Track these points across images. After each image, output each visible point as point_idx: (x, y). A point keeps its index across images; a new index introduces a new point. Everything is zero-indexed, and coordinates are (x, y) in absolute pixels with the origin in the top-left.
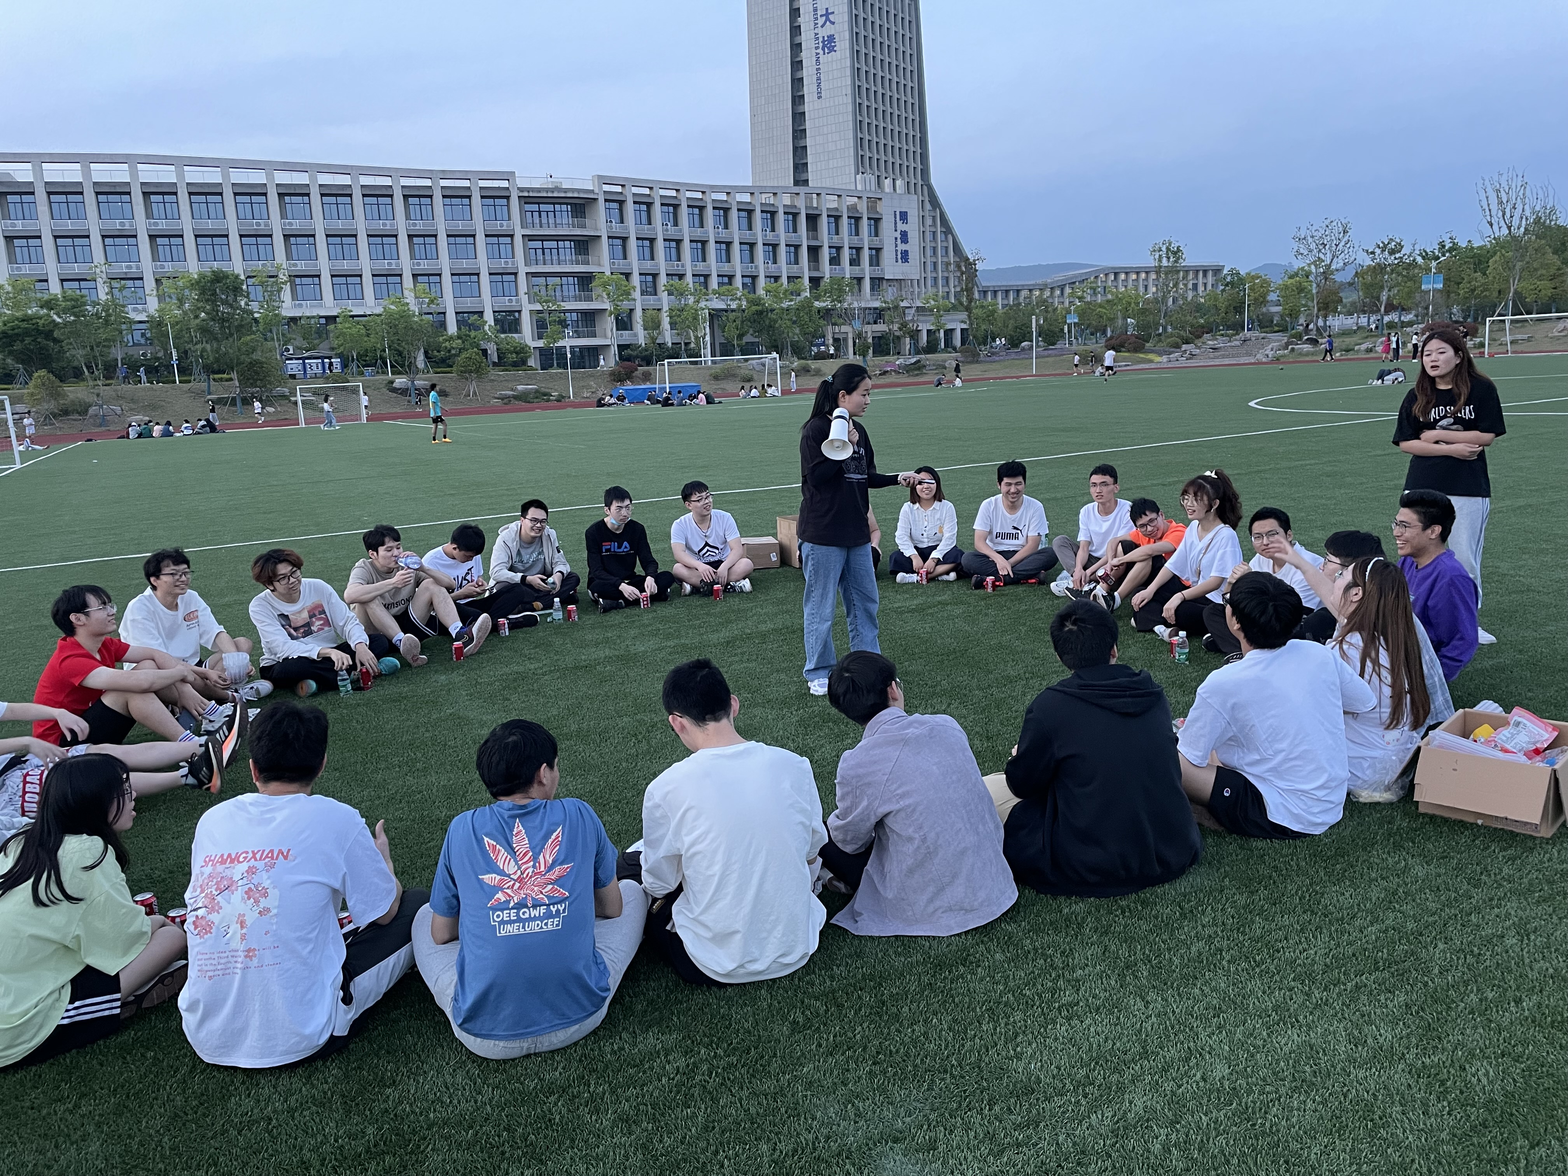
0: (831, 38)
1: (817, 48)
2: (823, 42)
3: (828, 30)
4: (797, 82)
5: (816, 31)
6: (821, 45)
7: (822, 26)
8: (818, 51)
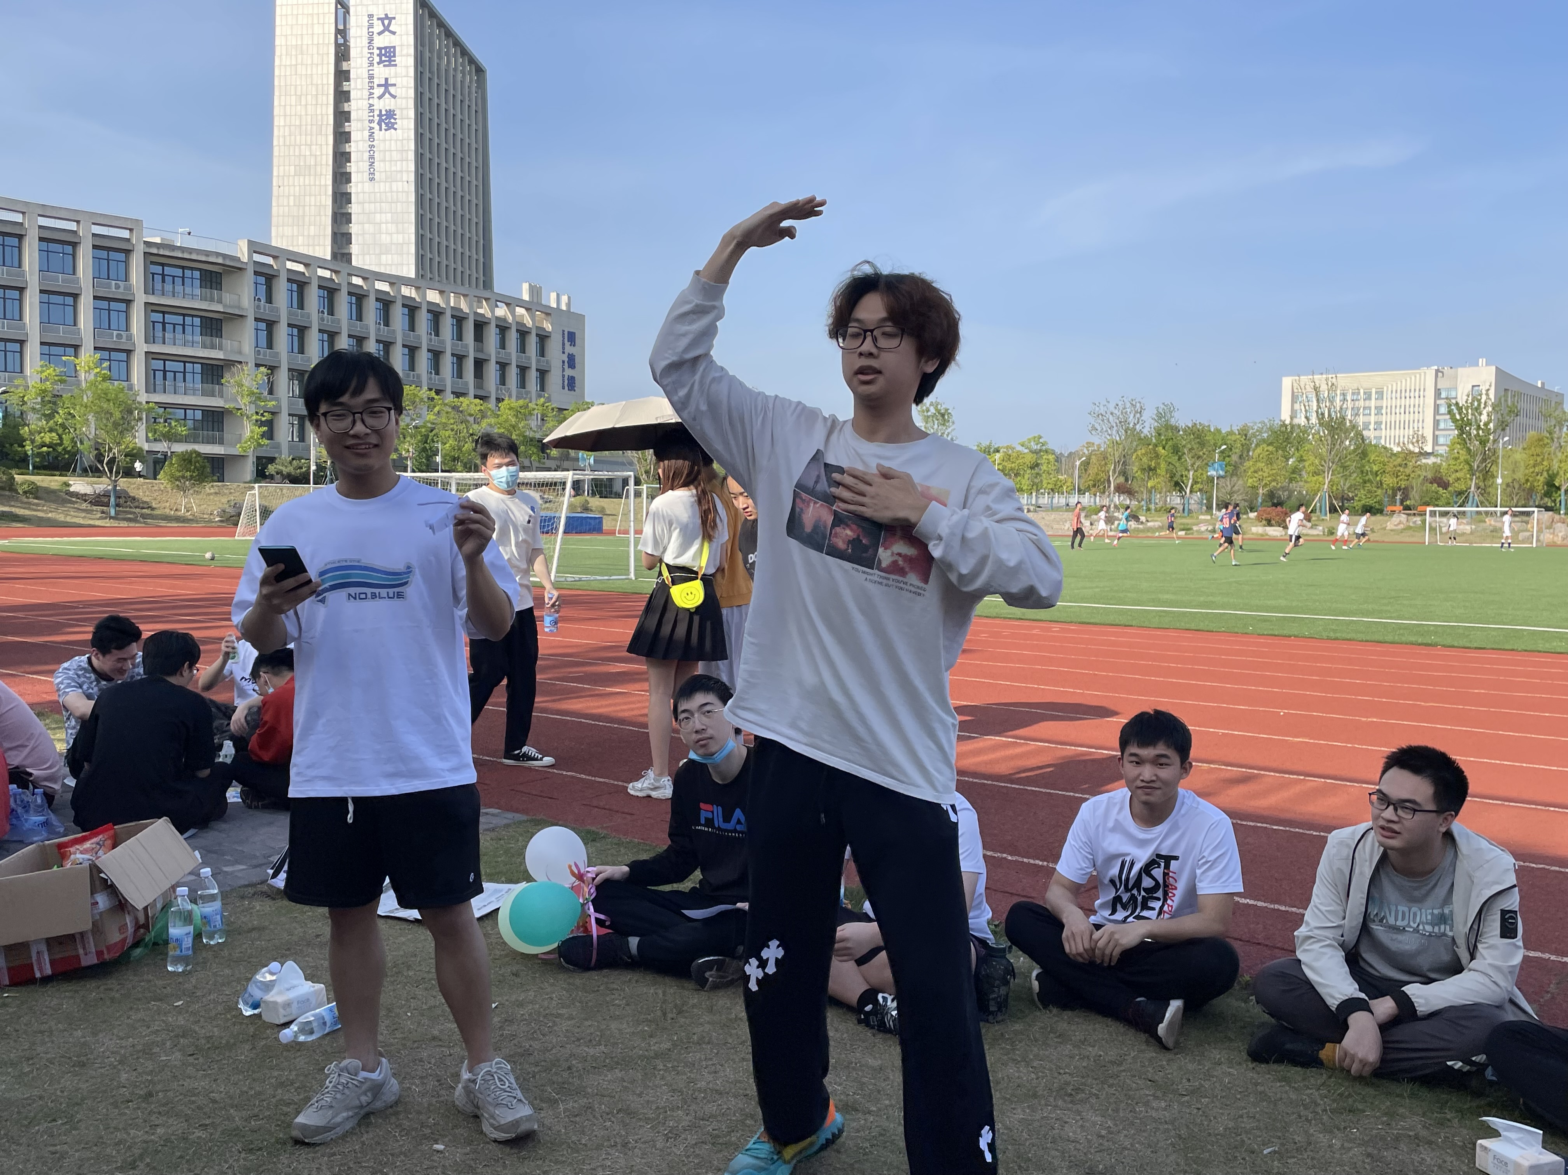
0: (390, 114)
1: (371, 121)
2: (380, 115)
3: (386, 104)
4: (341, 157)
5: (371, 101)
6: (377, 119)
7: (380, 98)
8: (372, 125)
